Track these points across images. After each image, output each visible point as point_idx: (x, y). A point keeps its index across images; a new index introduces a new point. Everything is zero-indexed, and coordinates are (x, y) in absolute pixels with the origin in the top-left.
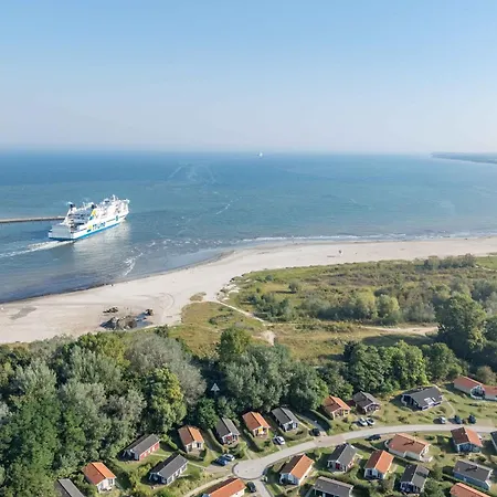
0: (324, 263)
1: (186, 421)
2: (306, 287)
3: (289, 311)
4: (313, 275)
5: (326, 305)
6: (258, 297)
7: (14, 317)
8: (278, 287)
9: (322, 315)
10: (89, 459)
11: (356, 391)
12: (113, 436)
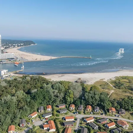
7: (59, 77)
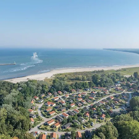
0: (73, 72)
1: (48, 92)
2: (68, 76)
3: (65, 79)
4: (70, 74)
5: (72, 78)
6: (59, 77)
8: (63, 76)
9: (72, 80)
10: (34, 96)
11: (76, 88)
12: (38, 93)
